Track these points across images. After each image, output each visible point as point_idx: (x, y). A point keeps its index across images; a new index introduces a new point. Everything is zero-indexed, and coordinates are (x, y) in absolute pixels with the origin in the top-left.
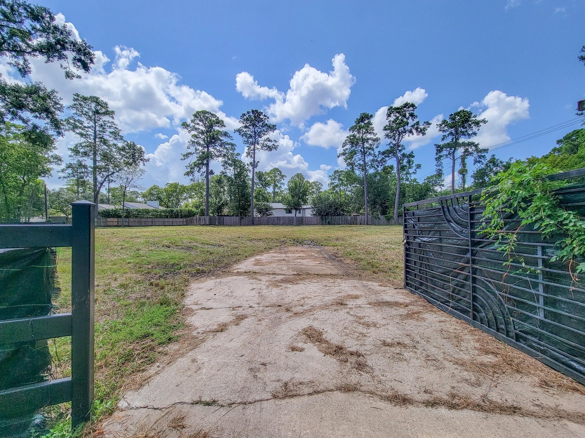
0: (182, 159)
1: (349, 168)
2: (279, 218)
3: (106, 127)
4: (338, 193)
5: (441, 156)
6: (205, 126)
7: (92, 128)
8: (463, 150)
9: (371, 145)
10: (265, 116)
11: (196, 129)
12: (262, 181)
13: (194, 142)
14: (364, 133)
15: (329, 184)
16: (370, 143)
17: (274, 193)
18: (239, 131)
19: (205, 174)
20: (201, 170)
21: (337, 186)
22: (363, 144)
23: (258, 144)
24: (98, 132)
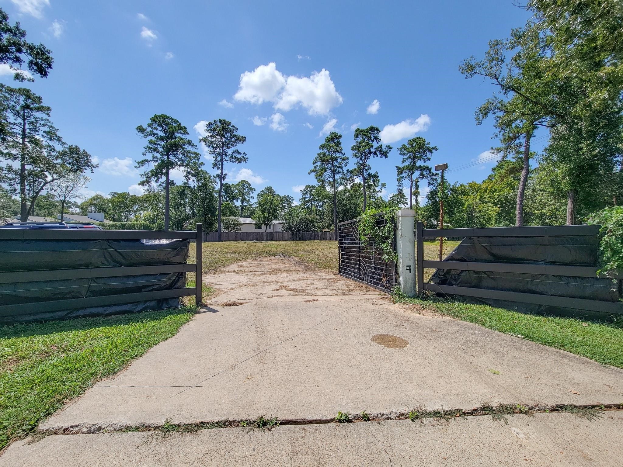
0: (136, 167)
1: (320, 184)
2: (248, 234)
3: (38, 125)
4: (310, 209)
5: (401, 178)
6: (165, 132)
7: (20, 126)
8: (419, 174)
9: (340, 163)
10: (233, 126)
11: (154, 134)
12: (229, 193)
13: (151, 148)
14: (334, 152)
15: (300, 199)
16: (339, 162)
17: (242, 206)
18: (205, 140)
19: (164, 185)
20: (160, 180)
21: (308, 201)
22: (333, 162)
23: (226, 155)
24: (28, 131)
